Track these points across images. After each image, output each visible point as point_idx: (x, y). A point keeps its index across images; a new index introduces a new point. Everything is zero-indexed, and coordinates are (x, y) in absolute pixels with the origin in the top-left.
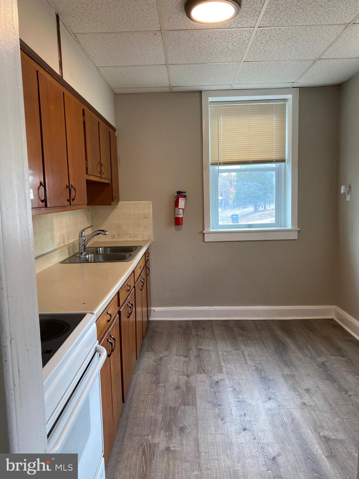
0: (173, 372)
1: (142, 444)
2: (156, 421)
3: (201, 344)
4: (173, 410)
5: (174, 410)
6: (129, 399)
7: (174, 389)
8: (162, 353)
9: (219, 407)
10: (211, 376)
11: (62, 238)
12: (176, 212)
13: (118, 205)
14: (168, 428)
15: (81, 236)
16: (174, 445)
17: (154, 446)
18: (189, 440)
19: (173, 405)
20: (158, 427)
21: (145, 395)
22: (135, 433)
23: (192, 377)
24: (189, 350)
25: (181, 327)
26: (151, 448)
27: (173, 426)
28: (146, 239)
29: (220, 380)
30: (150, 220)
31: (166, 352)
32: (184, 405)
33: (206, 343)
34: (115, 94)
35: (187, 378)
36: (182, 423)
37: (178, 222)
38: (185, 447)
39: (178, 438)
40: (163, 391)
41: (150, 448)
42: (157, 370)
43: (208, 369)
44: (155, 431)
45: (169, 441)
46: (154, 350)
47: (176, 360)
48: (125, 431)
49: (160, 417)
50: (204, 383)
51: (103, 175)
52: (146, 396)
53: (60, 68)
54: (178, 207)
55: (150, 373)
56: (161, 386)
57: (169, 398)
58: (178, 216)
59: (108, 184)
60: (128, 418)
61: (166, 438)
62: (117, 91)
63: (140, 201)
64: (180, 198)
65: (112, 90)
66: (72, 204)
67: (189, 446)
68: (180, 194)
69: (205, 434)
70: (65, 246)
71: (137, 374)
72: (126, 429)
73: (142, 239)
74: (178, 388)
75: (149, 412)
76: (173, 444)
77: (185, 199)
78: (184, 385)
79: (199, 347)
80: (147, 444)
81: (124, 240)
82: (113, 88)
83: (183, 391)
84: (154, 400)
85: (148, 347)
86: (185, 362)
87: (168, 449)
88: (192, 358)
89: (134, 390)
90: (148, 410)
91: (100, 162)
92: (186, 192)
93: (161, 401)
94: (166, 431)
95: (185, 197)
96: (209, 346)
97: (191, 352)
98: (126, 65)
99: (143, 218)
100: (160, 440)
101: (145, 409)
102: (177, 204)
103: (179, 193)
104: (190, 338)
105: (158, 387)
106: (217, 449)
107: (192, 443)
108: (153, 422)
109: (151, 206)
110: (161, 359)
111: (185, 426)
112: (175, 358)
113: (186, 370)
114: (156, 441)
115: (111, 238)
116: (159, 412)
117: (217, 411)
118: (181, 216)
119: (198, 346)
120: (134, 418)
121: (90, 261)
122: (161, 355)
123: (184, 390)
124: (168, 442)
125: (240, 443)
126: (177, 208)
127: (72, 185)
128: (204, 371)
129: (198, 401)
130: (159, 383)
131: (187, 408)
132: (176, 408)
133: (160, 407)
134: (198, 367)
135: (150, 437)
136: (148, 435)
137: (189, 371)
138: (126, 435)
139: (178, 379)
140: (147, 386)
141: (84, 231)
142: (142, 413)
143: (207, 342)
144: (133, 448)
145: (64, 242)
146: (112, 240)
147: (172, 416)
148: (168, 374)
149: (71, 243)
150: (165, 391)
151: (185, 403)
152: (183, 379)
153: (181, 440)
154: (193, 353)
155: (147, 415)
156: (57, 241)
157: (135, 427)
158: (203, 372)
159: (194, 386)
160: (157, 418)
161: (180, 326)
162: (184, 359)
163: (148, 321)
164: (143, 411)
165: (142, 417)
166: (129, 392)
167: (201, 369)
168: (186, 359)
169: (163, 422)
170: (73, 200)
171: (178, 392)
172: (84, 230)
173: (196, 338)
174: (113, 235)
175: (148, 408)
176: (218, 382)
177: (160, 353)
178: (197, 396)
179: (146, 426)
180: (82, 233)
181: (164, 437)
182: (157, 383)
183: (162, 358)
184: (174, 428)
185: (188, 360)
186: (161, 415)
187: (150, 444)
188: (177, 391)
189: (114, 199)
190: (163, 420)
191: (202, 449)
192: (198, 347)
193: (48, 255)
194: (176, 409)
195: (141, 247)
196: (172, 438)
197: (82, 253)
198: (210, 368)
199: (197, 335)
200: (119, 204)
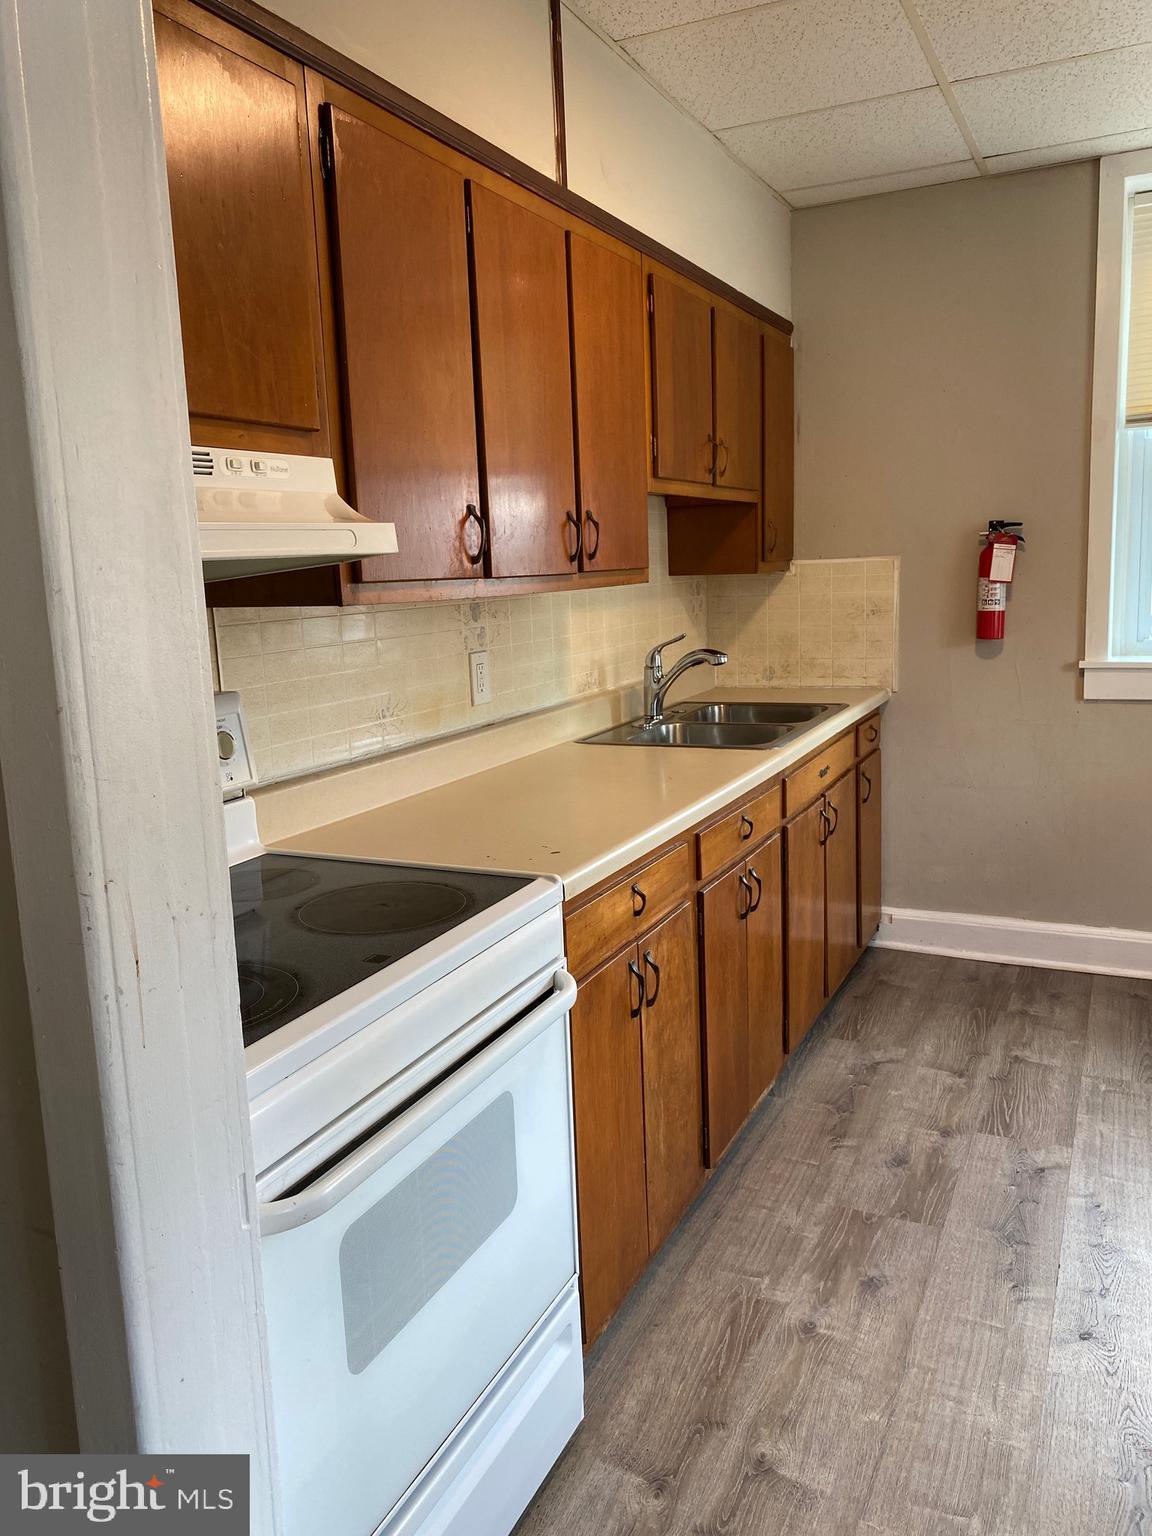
0: (902, 1111)
1: (736, 1295)
2: (798, 1241)
3: (1026, 1045)
4: (863, 1221)
5: (865, 1224)
6: (739, 1162)
7: (886, 1163)
8: (882, 1051)
9: (1019, 1248)
10: (1026, 1150)
11: (596, 673)
12: (982, 592)
13: (787, 574)
14: (829, 1268)
15: (651, 666)
16: (832, 1322)
17: (769, 1311)
18: (885, 1320)
19: (864, 1209)
20: (799, 1260)
21: (789, 1161)
22: (724, 1260)
23: (958, 1140)
24: (977, 1055)
25: (973, 981)
26: (757, 1312)
27: (845, 1267)
28: (874, 682)
29: (1054, 1167)
30: (892, 622)
31: (898, 1050)
32: (903, 1217)
33: (1047, 1042)
34: (794, 210)
35: (941, 1140)
36: (876, 1266)
37: (987, 627)
38: (862, 1336)
39: (852, 1305)
40: (848, 1161)
41: (756, 1310)
42: (852, 1099)
43: (1021, 1123)
44: (785, 1270)
45: (818, 1307)
46: (860, 1038)
47: (923, 1079)
48: (699, 1248)
49: (813, 1235)
50: (994, 1165)
51: (723, 478)
52: (791, 1165)
53: (558, 158)
54: (987, 574)
55: (827, 1103)
56: (847, 1147)
57: (860, 1184)
58: (987, 606)
59: (751, 506)
60: (717, 1215)
61: (814, 1295)
62: (800, 199)
63: (858, 557)
64: (996, 545)
65: (779, 197)
66: (587, 567)
67: (877, 1337)
68: (1002, 531)
69: (941, 1316)
70: (604, 693)
71: (787, 1098)
72: (705, 1243)
73: (861, 683)
74: (900, 1161)
75: (785, 1213)
76: (827, 1319)
77: (1014, 547)
78: (923, 1158)
79: (1014, 1053)
80: (749, 1299)
81: (803, 684)
82: (782, 192)
83: (914, 1175)
84: (813, 1182)
85: (844, 1025)
86: (951, 1089)
87: (808, 1329)
88: (981, 1080)
89: (760, 1142)
90: (784, 1207)
91: (712, 439)
92: (1020, 524)
93: (833, 1188)
94: (820, 1278)
95: (1015, 540)
96: (1053, 1054)
97: (984, 1063)
98: (804, 110)
99: (868, 615)
100: (793, 1298)
101: (777, 1201)
102: (985, 567)
103: (996, 526)
104: (995, 1022)
105: (835, 1148)
106: (966, 1370)
107: (889, 1332)
108: (791, 1244)
109: (897, 573)
110: (874, 1067)
111: (885, 1277)
112: (921, 1071)
113: (944, 1114)
114: (780, 1296)
115: (763, 678)
116: (814, 1219)
117: (1008, 1257)
118: (997, 608)
119: (1015, 1048)
120: (736, 1219)
121: (671, 741)
122: (878, 1056)
123: (919, 1173)
124: (814, 1308)
125: (1054, 1374)
126: (984, 581)
127: (588, 513)
128: (1007, 1127)
129: (953, 1215)
130: (843, 1136)
131: (910, 1225)
132: (874, 1220)
133: (825, 1205)
134: (990, 1113)
135: (766, 1282)
136: (760, 1275)
137: (956, 1119)
138: (698, 1259)
139: (909, 1135)
140: (804, 1137)
141: (659, 652)
142: (764, 1211)
143: (1051, 1040)
144: (707, 1298)
145: (601, 682)
146: (764, 683)
147: (852, 1239)
148: (882, 1114)
149: (624, 688)
150: (856, 1162)
151: (908, 1211)
152: (927, 1139)
153: (858, 1315)
154: (992, 1064)
155: (777, 1220)
156: (576, 680)
157: (729, 1243)
158: (1001, 1131)
159: (957, 1166)
160: (805, 1234)
161: (973, 979)
162: (949, 1081)
163: (869, 950)
164: (769, 1204)
165: (761, 1222)
166: (746, 1144)
167: (998, 1121)
168: (958, 1080)
169: (818, 1250)
170: (592, 556)
171: (895, 1175)
172: (659, 650)
173: (1017, 1022)
174: (771, 667)
175: (787, 1202)
176: (1043, 1170)
177: (879, 1050)
178: (956, 1198)
179: (764, 1249)
180: (653, 659)
181: (810, 1292)
182: (838, 1134)
183: (878, 1063)
184: (847, 1274)
185: (963, 1086)
186: (818, 1230)
187: (757, 1301)
188: (894, 1170)
189: (767, 554)
190: (822, 1243)
191: (917, 1354)
192: (1011, 1050)
193: (541, 717)
194: (872, 1223)
195: (841, 707)
196: (831, 1300)
197: (652, 718)
198: (1030, 1124)
199: (1023, 1013)
200: (792, 568)
